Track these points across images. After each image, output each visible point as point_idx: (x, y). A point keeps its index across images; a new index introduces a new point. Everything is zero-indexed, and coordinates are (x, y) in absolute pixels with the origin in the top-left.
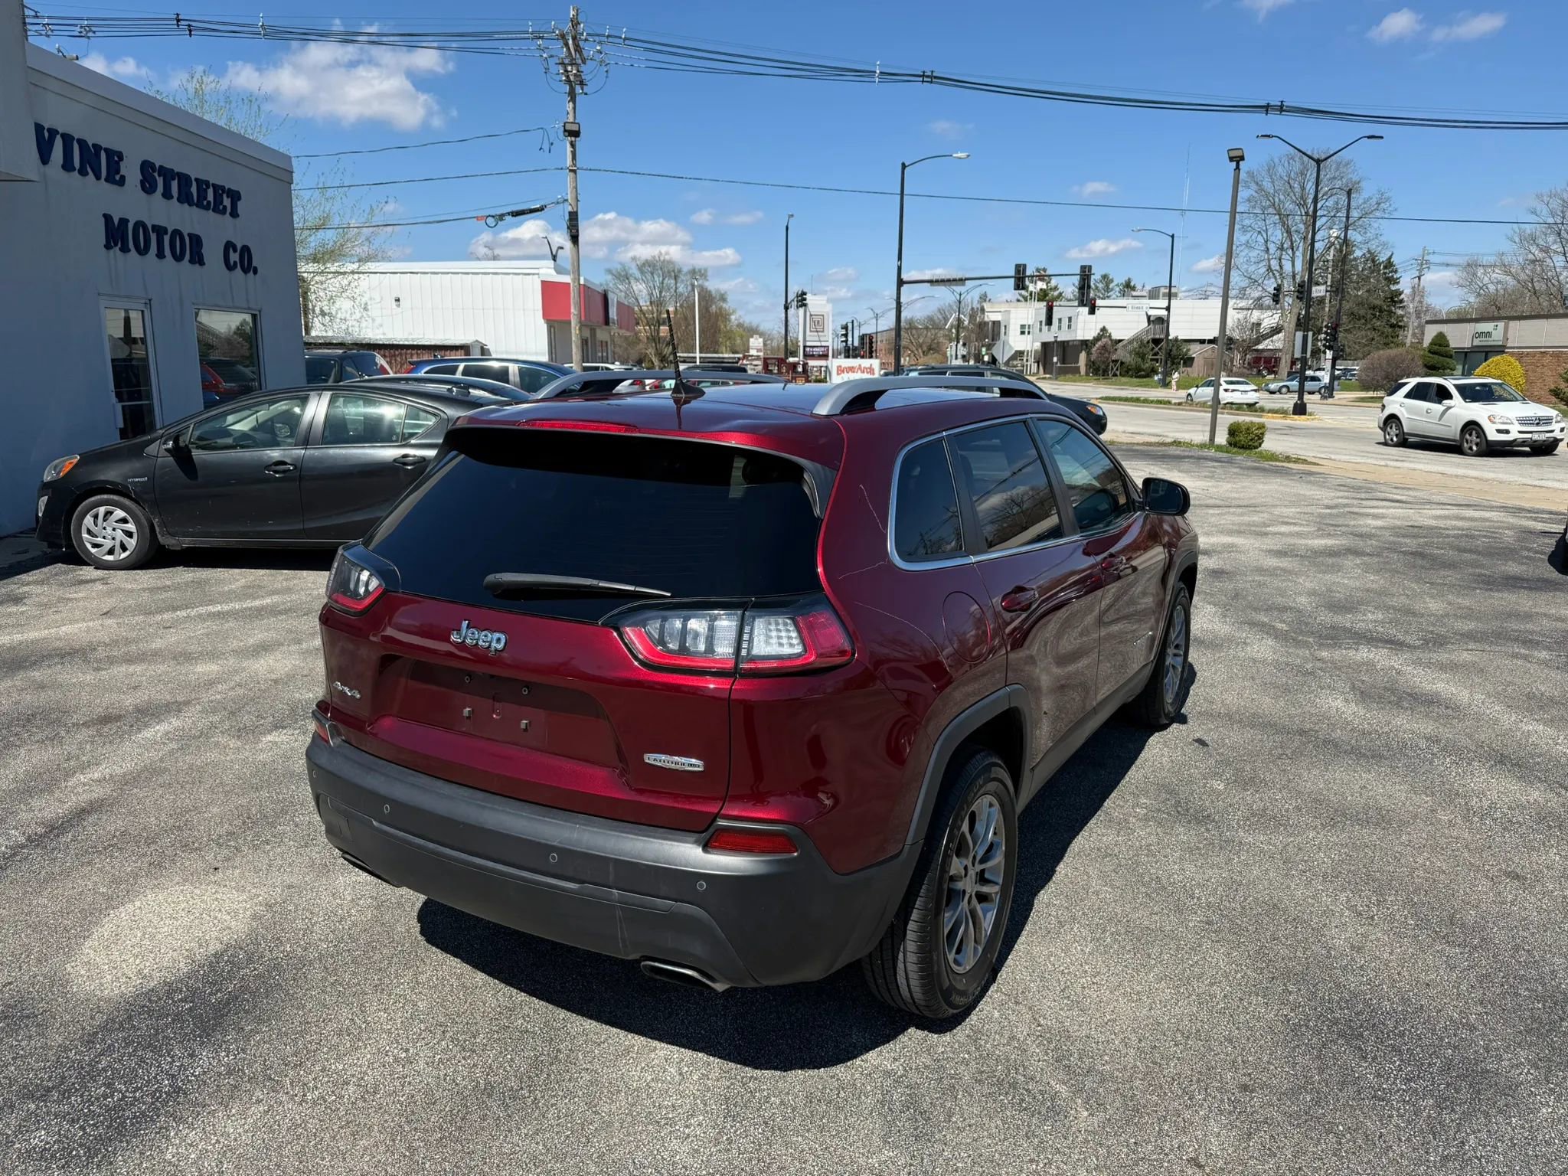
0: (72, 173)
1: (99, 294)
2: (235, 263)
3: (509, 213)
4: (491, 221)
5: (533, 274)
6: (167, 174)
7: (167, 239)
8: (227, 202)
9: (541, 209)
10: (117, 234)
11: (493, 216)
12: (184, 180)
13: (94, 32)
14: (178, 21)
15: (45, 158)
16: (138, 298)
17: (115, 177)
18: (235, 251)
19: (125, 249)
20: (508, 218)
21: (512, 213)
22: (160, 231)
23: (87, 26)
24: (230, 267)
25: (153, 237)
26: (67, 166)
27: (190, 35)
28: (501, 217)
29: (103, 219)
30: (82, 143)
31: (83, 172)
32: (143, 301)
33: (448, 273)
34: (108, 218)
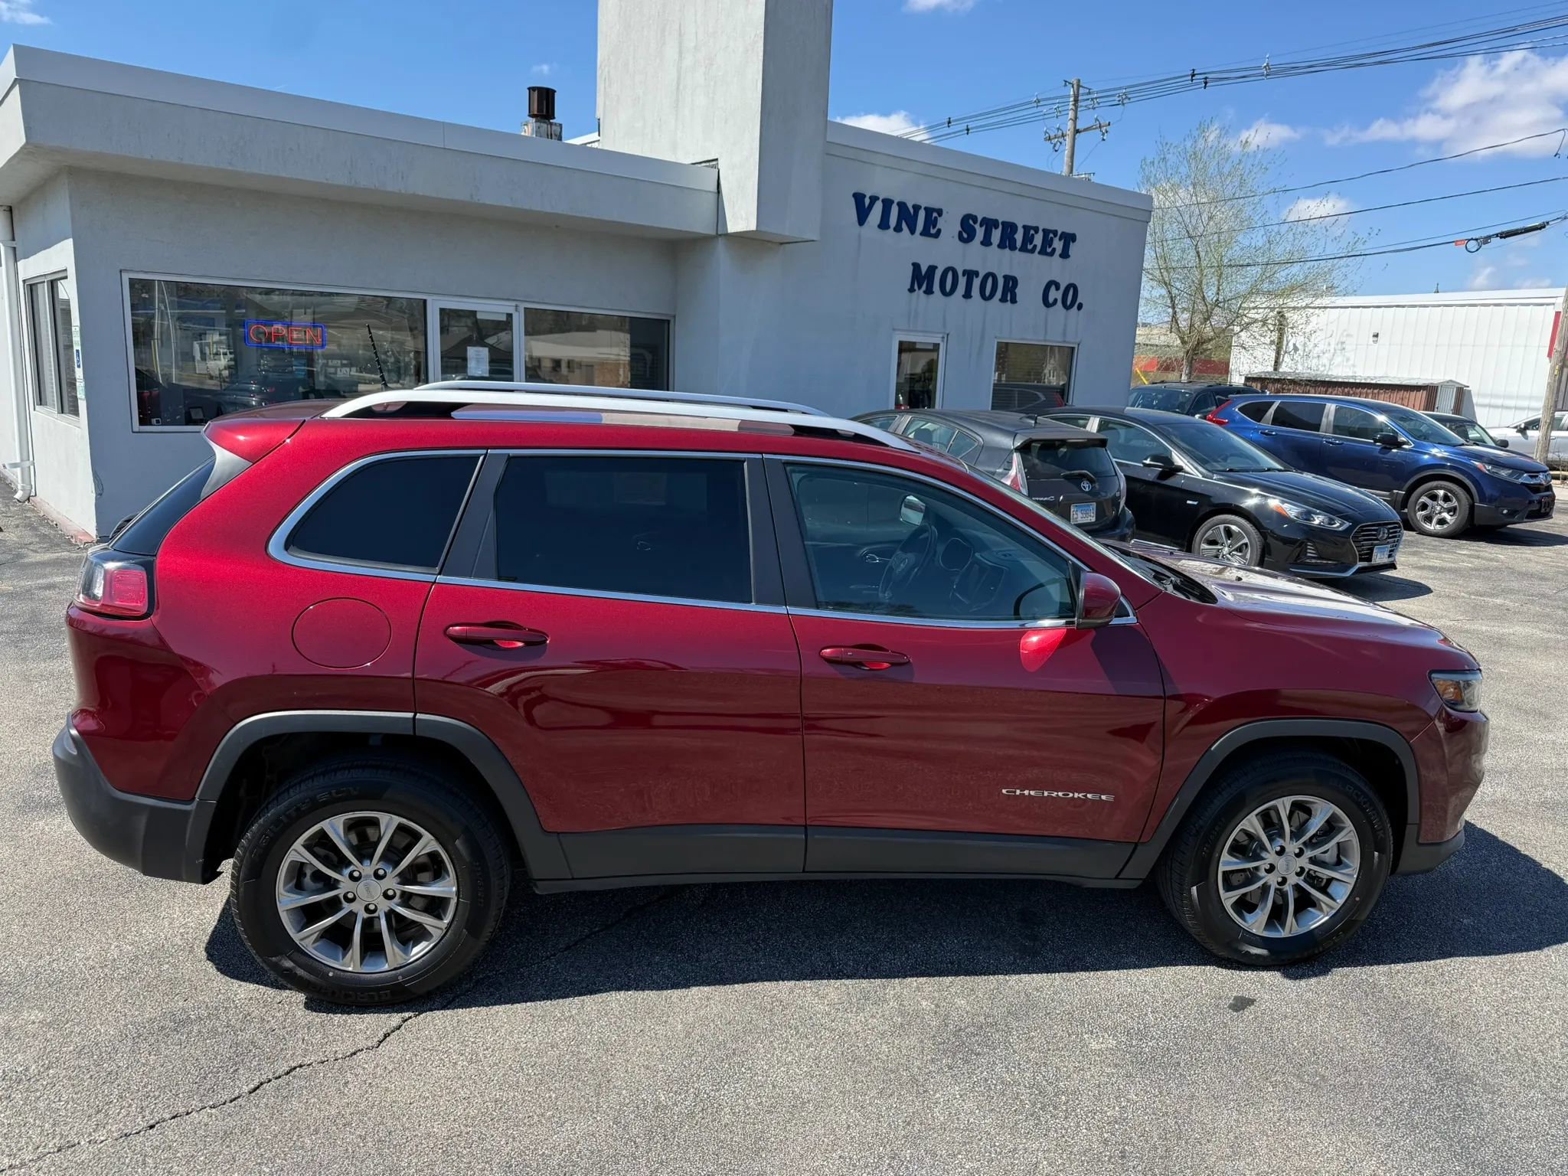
0: (887, 231)
1: (894, 330)
2: (1056, 301)
3: (1497, 235)
4: (1472, 245)
5: (1548, 304)
6: (989, 224)
7: (977, 282)
8: (1058, 245)
9: (1541, 227)
10: (922, 278)
11: (1476, 240)
12: (1009, 228)
13: (1129, 99)
14: (1193, 75)
15: (862, 218)
16: (938, 333)
17: (931, 229)
18: (1058, 288)
19: (929, 291)
20: (1496, 241)
21: (1502, 233)
22: (970, 275)
23: (1124, 94)
24: (1047, 303)
25: (962, 281)
26: (884, 225)
27: (1205, 87)
28: (1487, 240)
29: (911, 268)
30: (902, 206)
31: (898, 229)
32: (941, 335)
33: (1439, 306)
34: (916, 267)
